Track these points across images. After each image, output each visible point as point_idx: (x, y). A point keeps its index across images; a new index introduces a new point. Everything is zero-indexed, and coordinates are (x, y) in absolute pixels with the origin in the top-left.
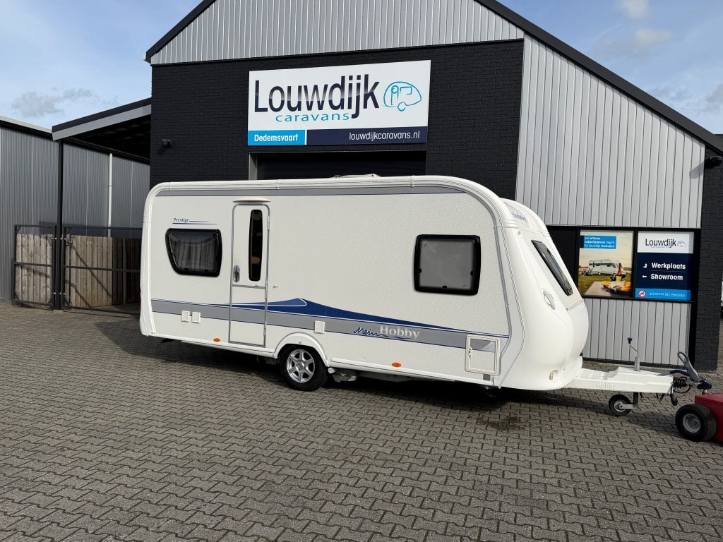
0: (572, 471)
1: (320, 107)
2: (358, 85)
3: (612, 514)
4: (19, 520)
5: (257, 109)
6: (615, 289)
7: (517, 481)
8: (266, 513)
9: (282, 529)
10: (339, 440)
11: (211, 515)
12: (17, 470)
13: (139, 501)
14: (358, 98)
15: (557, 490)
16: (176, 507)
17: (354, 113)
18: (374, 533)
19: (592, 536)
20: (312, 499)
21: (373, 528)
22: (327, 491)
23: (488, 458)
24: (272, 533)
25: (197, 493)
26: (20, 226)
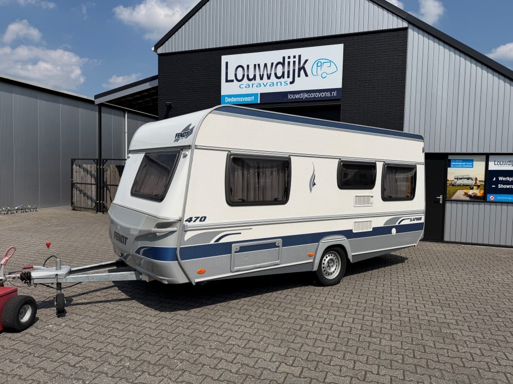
0: (464, 315)
1: (269, 78)
2: (294, 62)
3: (498, 343)
4: (125, 341)
5: (227, 81)
6: (473, 195)
7: (429, 321)
8: (274, 338)
9: (287, 348)
10: (304, 294)
11: (240, 339)
12: (113, 311)
13: (193, 330)
14: (294, 71)
15: (457, 327)
16: (217, 334)
17: (291, 80)
18: (346, 352)
19: (489, 356)
20: (299, 330)
21: (344, 348)
22: (307, 326)
23: (405, 307)
24: (283, 351)
25: (226, 326)
26: (75, 160)
